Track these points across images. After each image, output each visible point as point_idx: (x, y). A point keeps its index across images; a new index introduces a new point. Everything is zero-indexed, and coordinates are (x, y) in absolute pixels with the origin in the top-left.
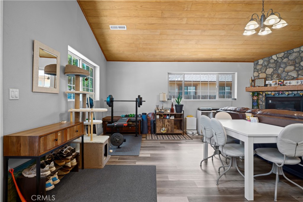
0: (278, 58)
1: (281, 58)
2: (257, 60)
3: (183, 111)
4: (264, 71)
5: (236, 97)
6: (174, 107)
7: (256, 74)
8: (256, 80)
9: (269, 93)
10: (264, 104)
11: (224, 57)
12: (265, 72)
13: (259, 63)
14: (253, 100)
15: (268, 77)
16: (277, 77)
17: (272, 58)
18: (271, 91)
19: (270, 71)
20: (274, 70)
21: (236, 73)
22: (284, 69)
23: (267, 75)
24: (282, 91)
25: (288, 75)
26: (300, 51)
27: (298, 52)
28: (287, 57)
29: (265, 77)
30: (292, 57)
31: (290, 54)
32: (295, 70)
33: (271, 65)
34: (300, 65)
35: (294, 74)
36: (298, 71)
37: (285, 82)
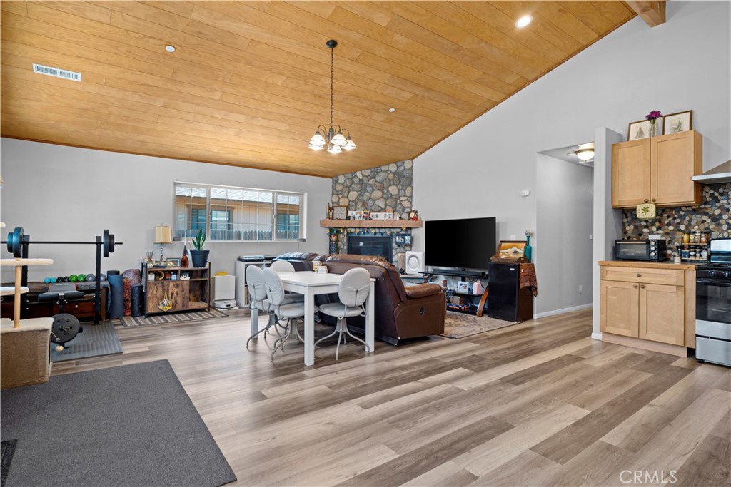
0: (363, 176)
1: (367, 177)
2: (337, 176)
3: (208, 264)
4: (345, 195)
5: (305, 237)
6: (189, 256)
7: (335, 199)
8: (335, 208)
9: (352, 230)
10: (346, 248)
11: (285, 163)
12: (347, 197)
13: (339, 182)
14: (330, 241)
15: (352, 206)
16: (362, 206)
17: (356, 176)
18: (355, 228)
19: (353, 195)
20: (358, 195)
21: (306, 194)
22: (371, 194)
23: (350, 201)
24: (368, 228)
25: (374, 204)
26: (388, 170)
27: (386, 171)
28: (374, 177)
29: (347, 205)
30: (379, 178)
31: (378, 173)
32: (382, 197)
33: (355, 187)
34: (388, 191)
35: (381, 203)
36: (385, 199)
37: (372, 214)
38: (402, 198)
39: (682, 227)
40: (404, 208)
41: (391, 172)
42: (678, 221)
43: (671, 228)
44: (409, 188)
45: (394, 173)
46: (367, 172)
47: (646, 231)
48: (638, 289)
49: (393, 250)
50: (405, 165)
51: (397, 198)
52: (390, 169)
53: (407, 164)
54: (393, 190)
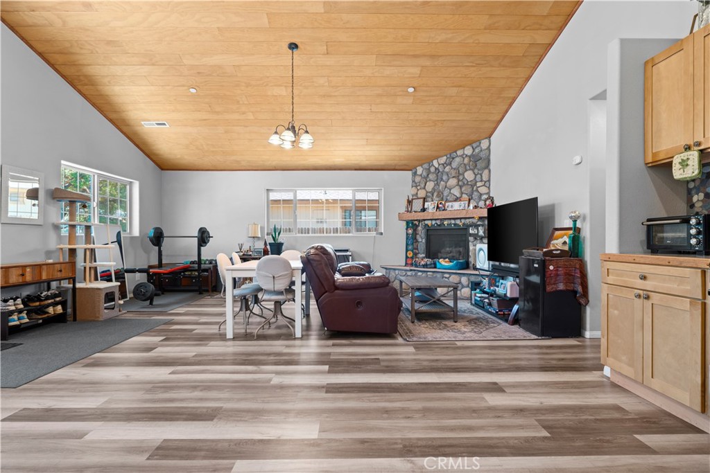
0: (439, 165)
1: (443, 164)
2: (414, 168)
4: (423, 186)
5: (382, 231)
7: (414, 191)
8: (414, 201)
9: (430, 222)
10: (424, 241)
12: (424, 188)
13: (418, 173)
14: (407, 234)
15: (428, 197)
16: (438, 196)
17: (433, 165)
19: (430, 186)
20: (435, 185)
21: (383, 189)
22: (446, 183)
23: (427, 192)
24: (441, 219)
25: (450, 193)
26: (464, 154)
27: (462, 156)
28: (450, 164)
29: (424, 196)
30: (454, 165)
31: (453, 158)
32: (458, 185)
33: (431, 177)
34: (464, 178)
35: (456, 192)
36: (461, 187)
37: (447, 204)
38: (479, 184)
40: (481, 195)
41: (467, 156)
44: (486, 171)
45: (470, 157)
46: (442, 160)
48: (641, 300)
49: (470, 243)
50: (482, 145)
51: (473, 184)
52: (466, 153)
53: (484, 144)
54: (469, 176)
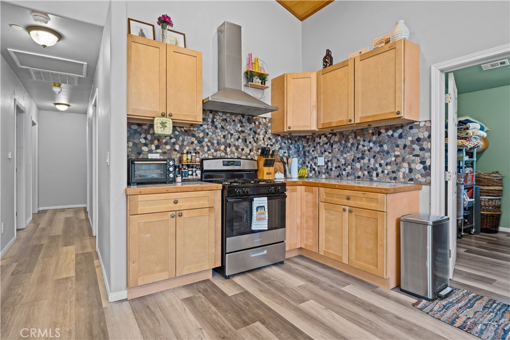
39: (177, 147)
42: (173, 140)
43: (168, 147)
47: (145, 149)
48: (175, 218)
